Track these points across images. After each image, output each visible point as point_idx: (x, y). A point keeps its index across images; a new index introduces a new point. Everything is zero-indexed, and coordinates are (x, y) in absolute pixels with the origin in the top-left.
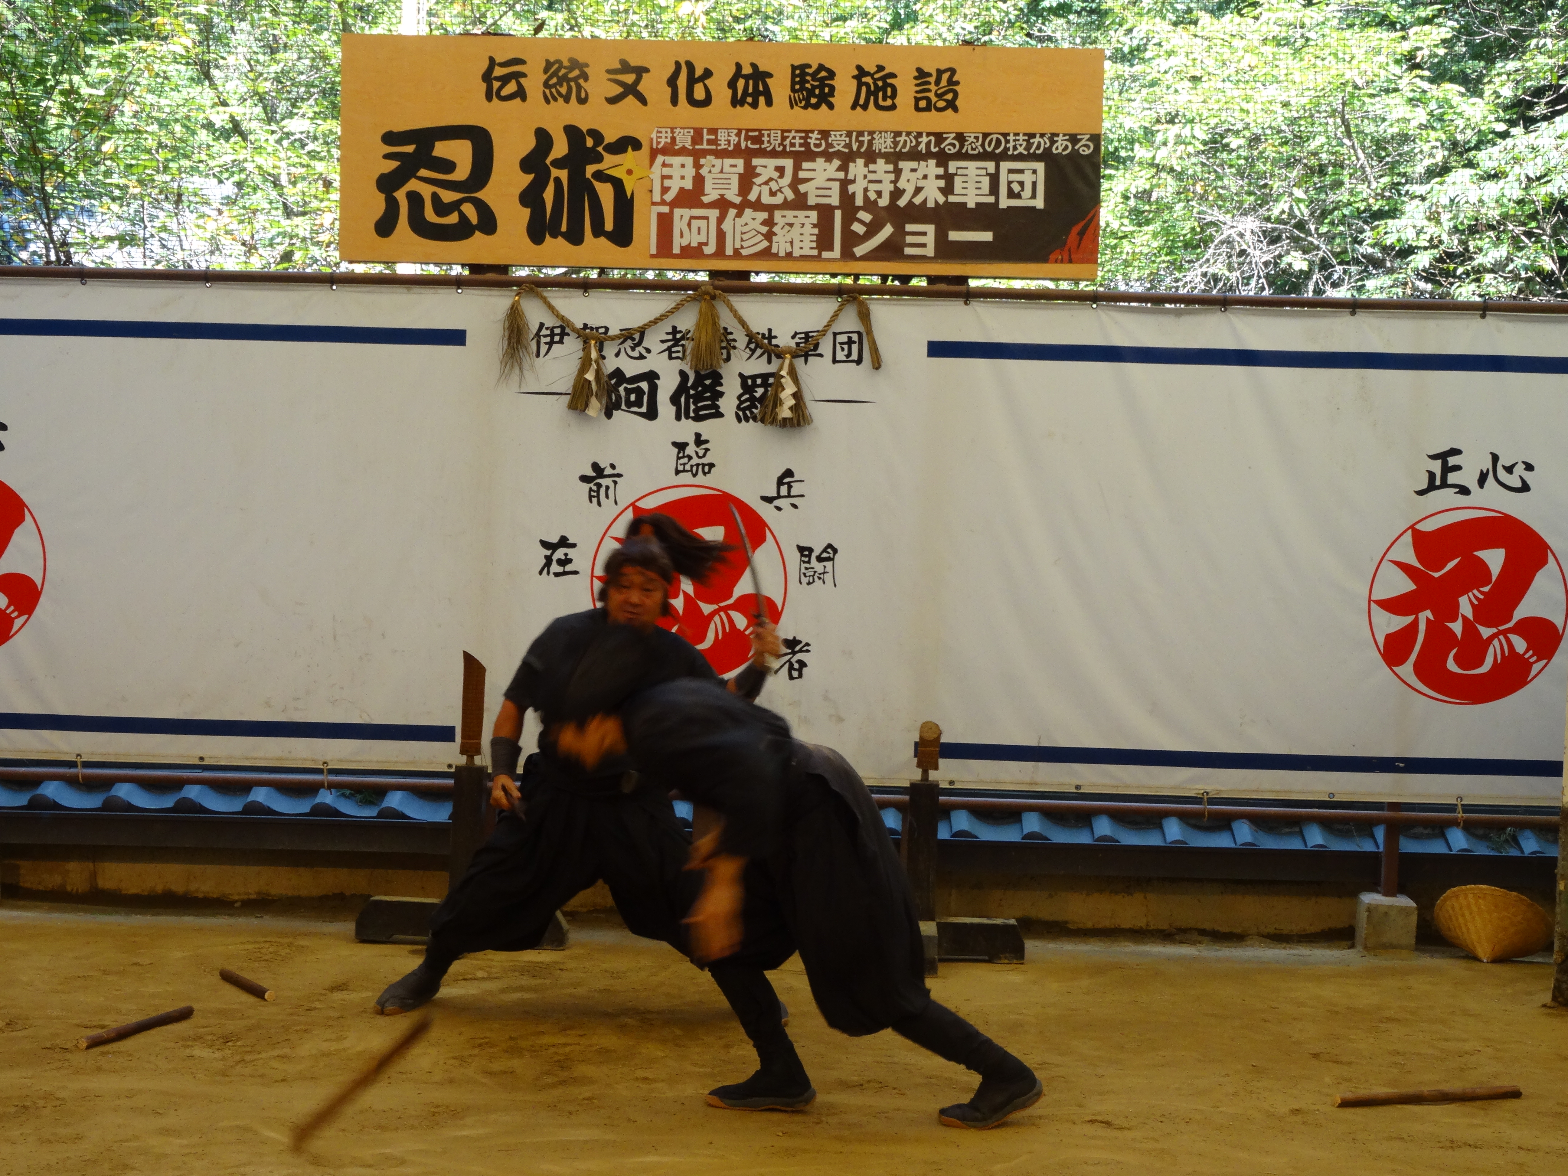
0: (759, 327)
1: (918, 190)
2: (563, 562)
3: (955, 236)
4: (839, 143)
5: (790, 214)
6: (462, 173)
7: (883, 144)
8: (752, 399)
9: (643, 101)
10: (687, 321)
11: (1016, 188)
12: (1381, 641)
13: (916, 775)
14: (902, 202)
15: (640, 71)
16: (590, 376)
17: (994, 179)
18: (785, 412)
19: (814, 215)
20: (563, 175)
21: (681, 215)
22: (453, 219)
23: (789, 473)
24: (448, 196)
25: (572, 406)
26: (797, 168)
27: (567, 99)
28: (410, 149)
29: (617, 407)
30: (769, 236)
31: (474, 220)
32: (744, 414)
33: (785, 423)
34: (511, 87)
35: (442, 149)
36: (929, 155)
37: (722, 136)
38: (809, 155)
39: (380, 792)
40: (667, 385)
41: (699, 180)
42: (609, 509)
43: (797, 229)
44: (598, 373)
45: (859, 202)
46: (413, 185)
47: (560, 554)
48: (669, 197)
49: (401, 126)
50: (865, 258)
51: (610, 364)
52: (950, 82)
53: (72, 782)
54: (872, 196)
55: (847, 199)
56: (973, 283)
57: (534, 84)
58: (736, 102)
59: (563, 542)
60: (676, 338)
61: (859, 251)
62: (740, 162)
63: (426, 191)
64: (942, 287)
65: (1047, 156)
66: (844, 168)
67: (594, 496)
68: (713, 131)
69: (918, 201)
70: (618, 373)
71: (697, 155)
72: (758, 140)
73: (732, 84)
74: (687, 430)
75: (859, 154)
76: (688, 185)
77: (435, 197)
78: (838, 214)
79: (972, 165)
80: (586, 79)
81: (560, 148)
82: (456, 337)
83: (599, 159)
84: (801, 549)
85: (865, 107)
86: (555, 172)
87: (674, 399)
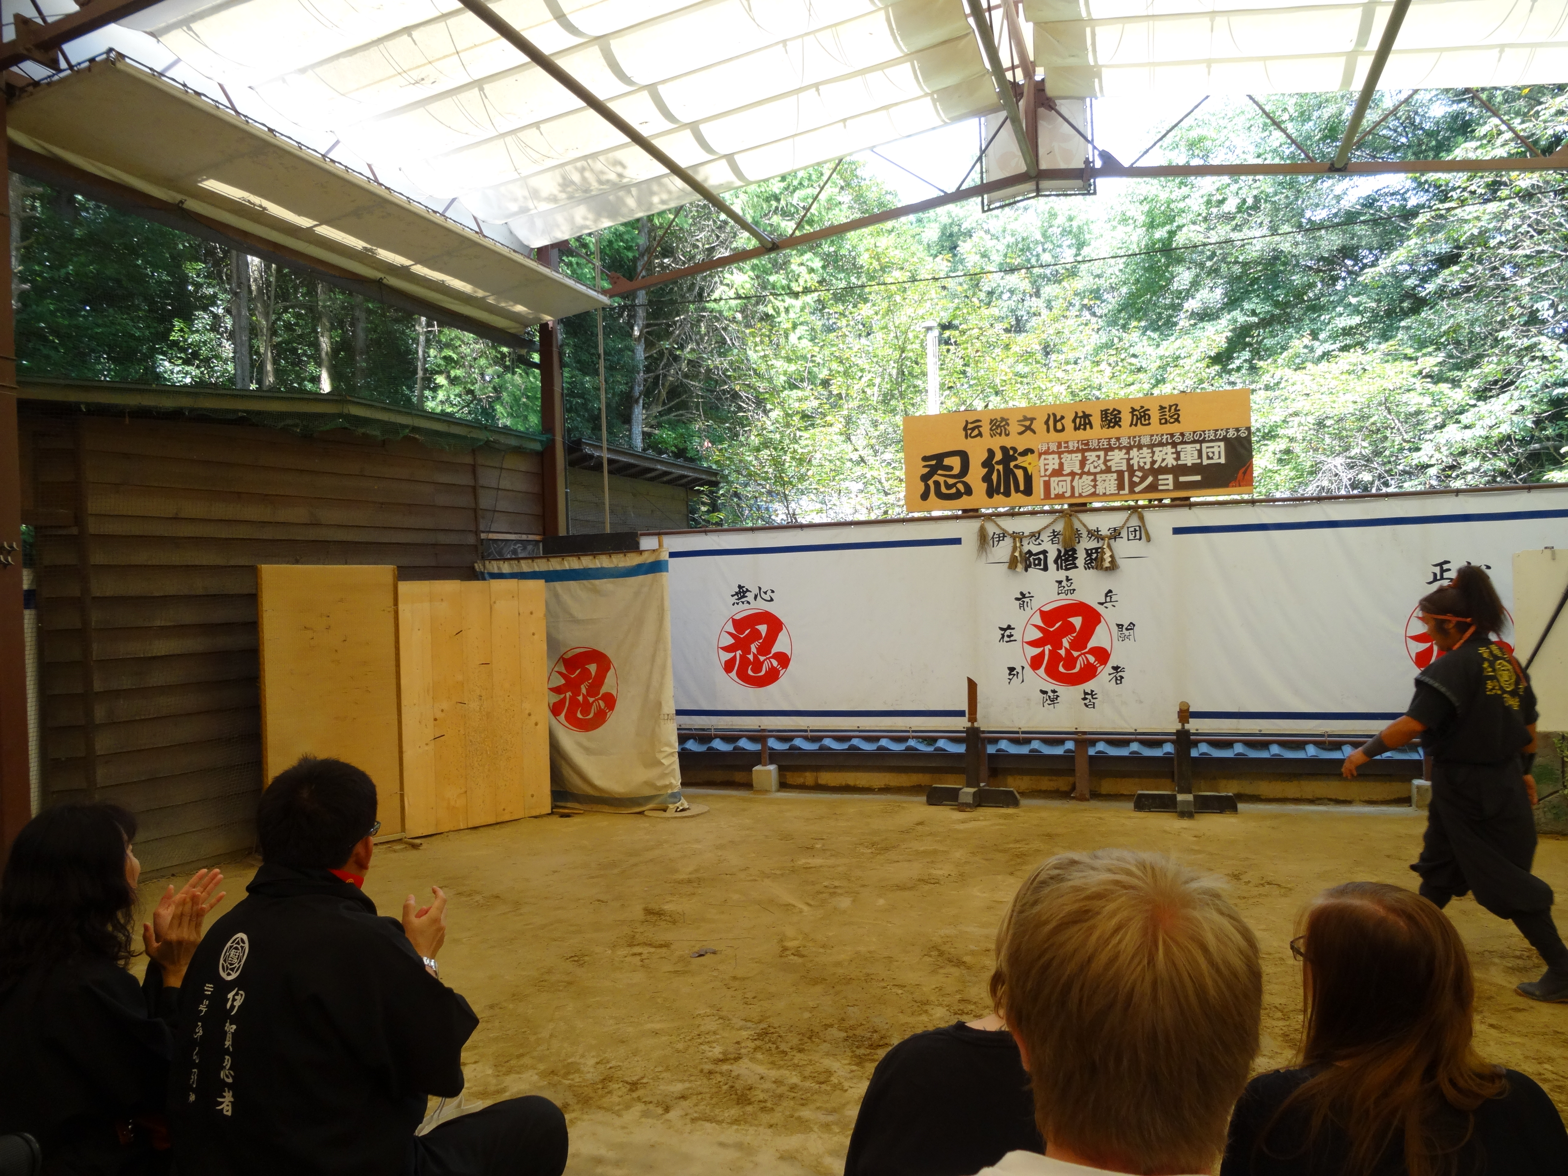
0: (1092, 527)
1: (1164, 460)
2: (1009, 636)
3: (1182, 479)
4: (1125, 442)
5: (1104, 476)
6: (956, 470)
7: (1146, 440)
8: (1091, 559)
9: (1034, 432)
10: (1059, 527)
11: (1211, 455)
12: (1414, 656)
13: (1179, 726)
14: (1156, 466)
15: (1032, 420)
16: (1017, 554)
17: (1200, 452)
18: (1107, 564)
19: (1115, 475)
20: (1000, 467)
21: (1054, 481)
22: (954, 490)
23: (1110, 591)
24: (951, 481)
25: (1010, 568)
26: (1106, 455)
27: (1000, 434)
28: (934, 462)
29: (1030, 566)
30: (1095, 486)
31: (962, 490)
32: (1088, 566)
33: (1107, 569)
34: (976, 432)
35: (947, 461)
36: (1168, 444)
37: (1071, 444)
38: (1111, 449)
39: (934, 740)
40: (1052, 556)
41: (1061, 465)
42: (1029, 612)
43: (1107, 482)
44: (1021, 552)
45: (1136, 467)
46: (936, 478)
47: (1008, 632)
48: (1048, 473)
49: (928, 454)
50: (1140, 492)
51: (1026, 549)
52: (1176, 410)
53: (806, 738)
54: (1142, 464)
55: (1130, 467)
56: (1192, 500)
57: (986, 429)
58: (1076, 428)
59: (1009, 627)
60: (1055, 534)
61: (1137, 489)
62: (1079, 455)
63: (941, 480)
64: (1178, 502)
65: (1225, 439)
66: (1128, 453)
67: (1022, 606)
68: (1067, 442)
69: (1163, 465)
70: (1029, 552)
71: (1060, 454)
72: (1087, 444)
73: (1074, 421)
74: (1062, 575)
75: (1134, 446)
76: (1056, 467)
77: (945, 482)
78: (1126, 474)
79: (1188, 447)
80: (1008, 424)
81: (999, 456)
82: (957, 541)
83: (1016, 459)
84: (1118, 625)
85: (1136, 425)
86: (997, 467)
87: (1056, 562)
